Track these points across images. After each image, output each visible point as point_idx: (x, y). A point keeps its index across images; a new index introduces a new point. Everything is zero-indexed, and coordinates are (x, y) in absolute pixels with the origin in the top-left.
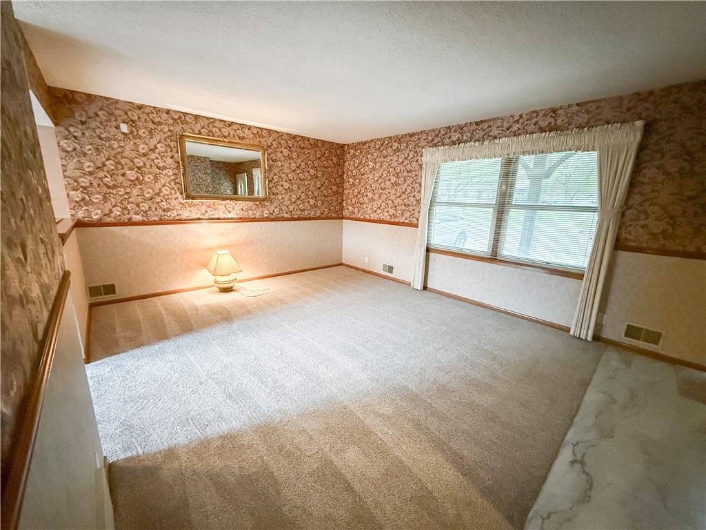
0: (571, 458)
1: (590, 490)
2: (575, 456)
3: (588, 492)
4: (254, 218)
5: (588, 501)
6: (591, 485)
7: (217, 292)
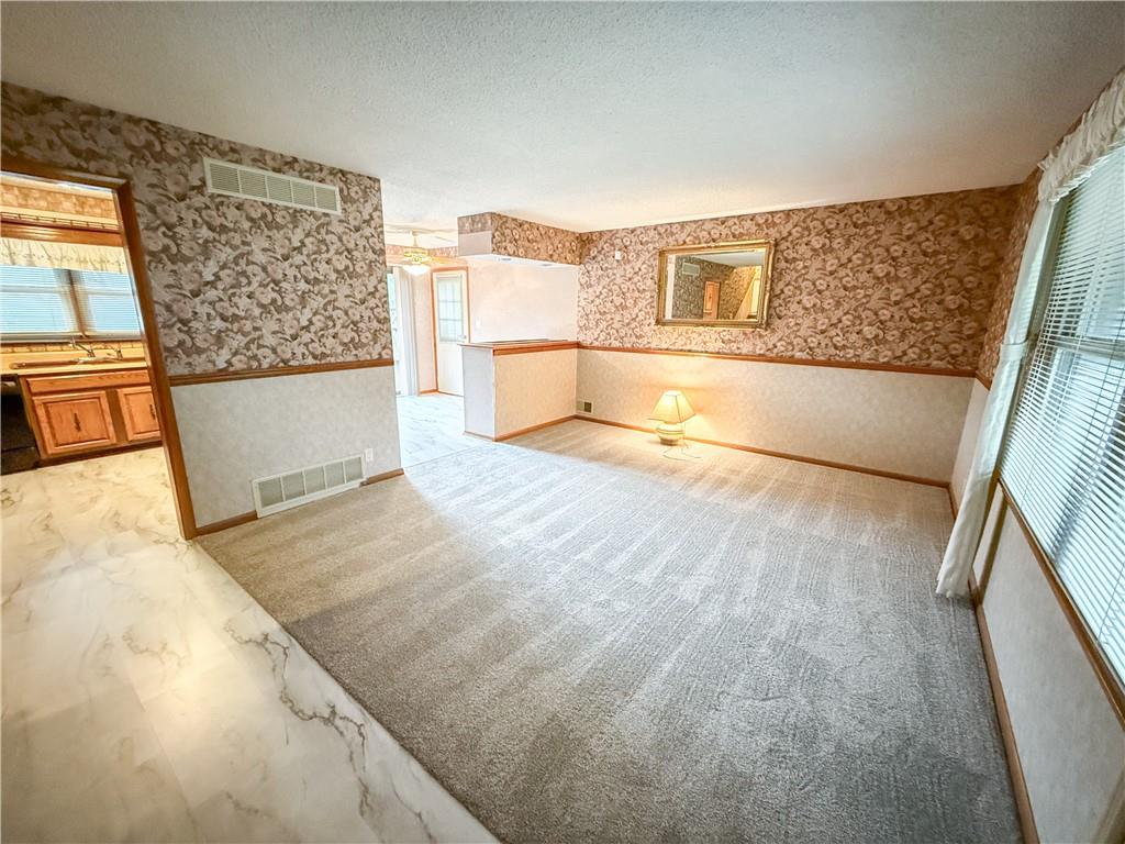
0: (337, 710)
1: (291, 708)
2: (341, 718)
3: (290, 704)
4: (740, 354)
5: (281, 698)
6: (296, 714)
7: (657, 443)
